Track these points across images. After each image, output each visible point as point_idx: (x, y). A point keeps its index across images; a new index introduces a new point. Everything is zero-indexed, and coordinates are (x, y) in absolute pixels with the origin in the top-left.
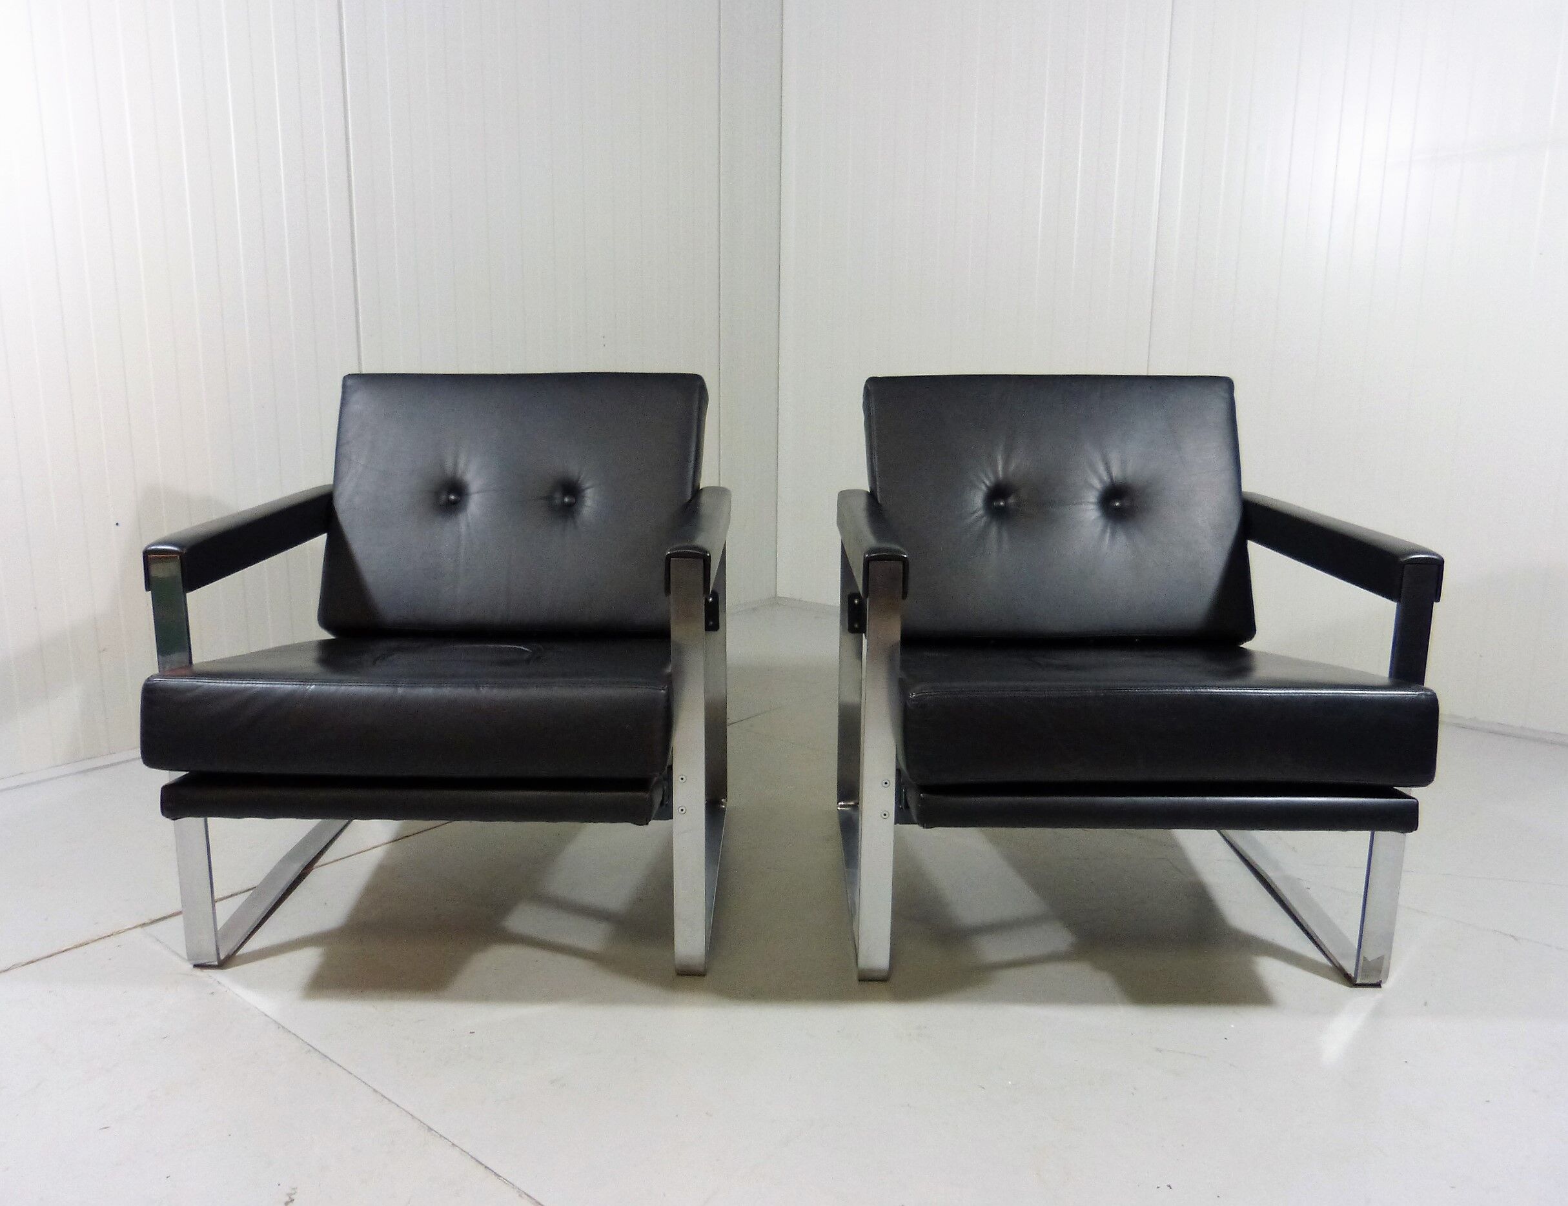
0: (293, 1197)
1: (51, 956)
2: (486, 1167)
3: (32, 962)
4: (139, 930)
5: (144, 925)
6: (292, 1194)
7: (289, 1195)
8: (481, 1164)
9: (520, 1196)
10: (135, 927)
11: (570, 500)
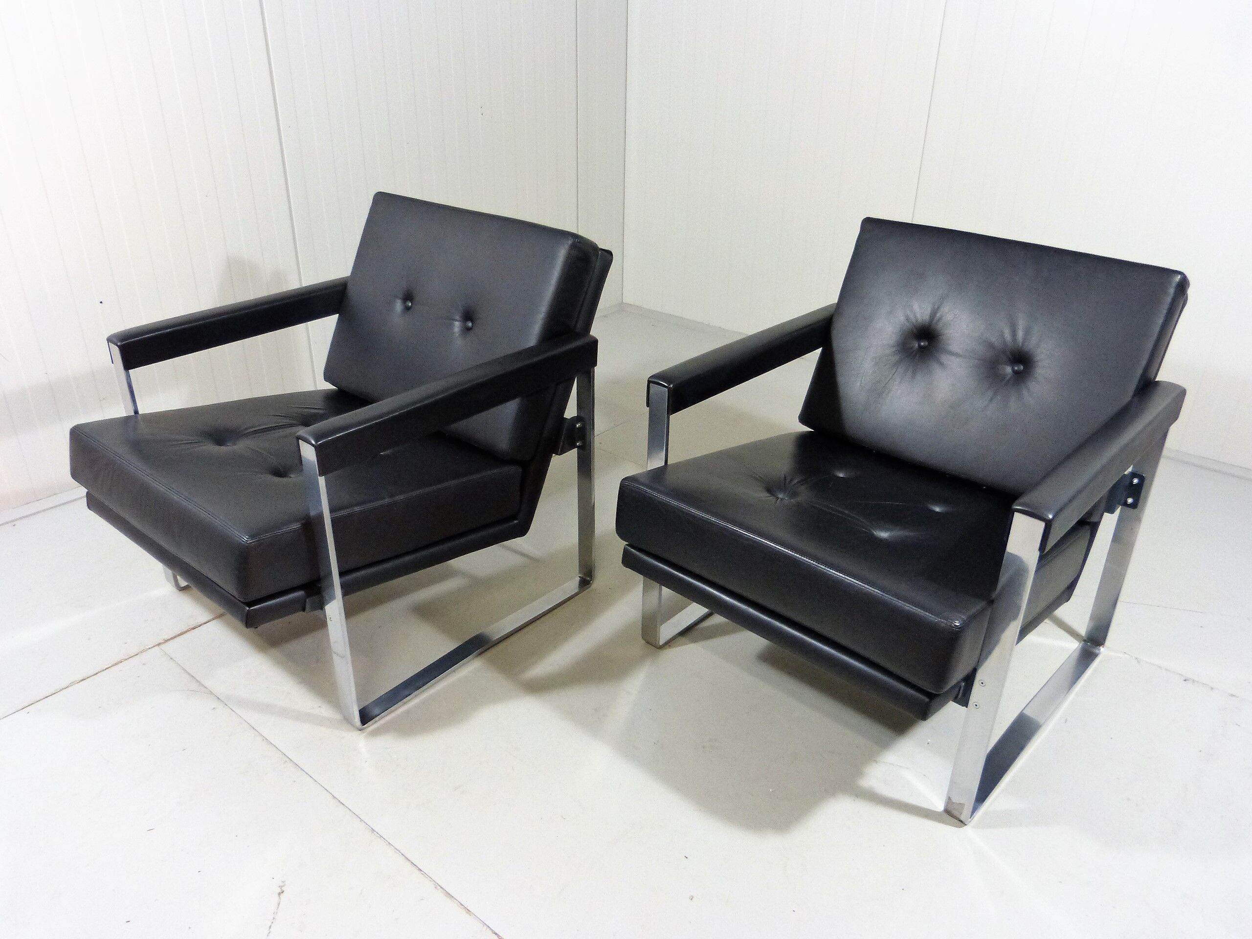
0: (283, 888)
2: (411, 863)
4: (156, 649)
5: (158, 645)
8: (409, 860)
10: (154, 646)
11: (470, 324)
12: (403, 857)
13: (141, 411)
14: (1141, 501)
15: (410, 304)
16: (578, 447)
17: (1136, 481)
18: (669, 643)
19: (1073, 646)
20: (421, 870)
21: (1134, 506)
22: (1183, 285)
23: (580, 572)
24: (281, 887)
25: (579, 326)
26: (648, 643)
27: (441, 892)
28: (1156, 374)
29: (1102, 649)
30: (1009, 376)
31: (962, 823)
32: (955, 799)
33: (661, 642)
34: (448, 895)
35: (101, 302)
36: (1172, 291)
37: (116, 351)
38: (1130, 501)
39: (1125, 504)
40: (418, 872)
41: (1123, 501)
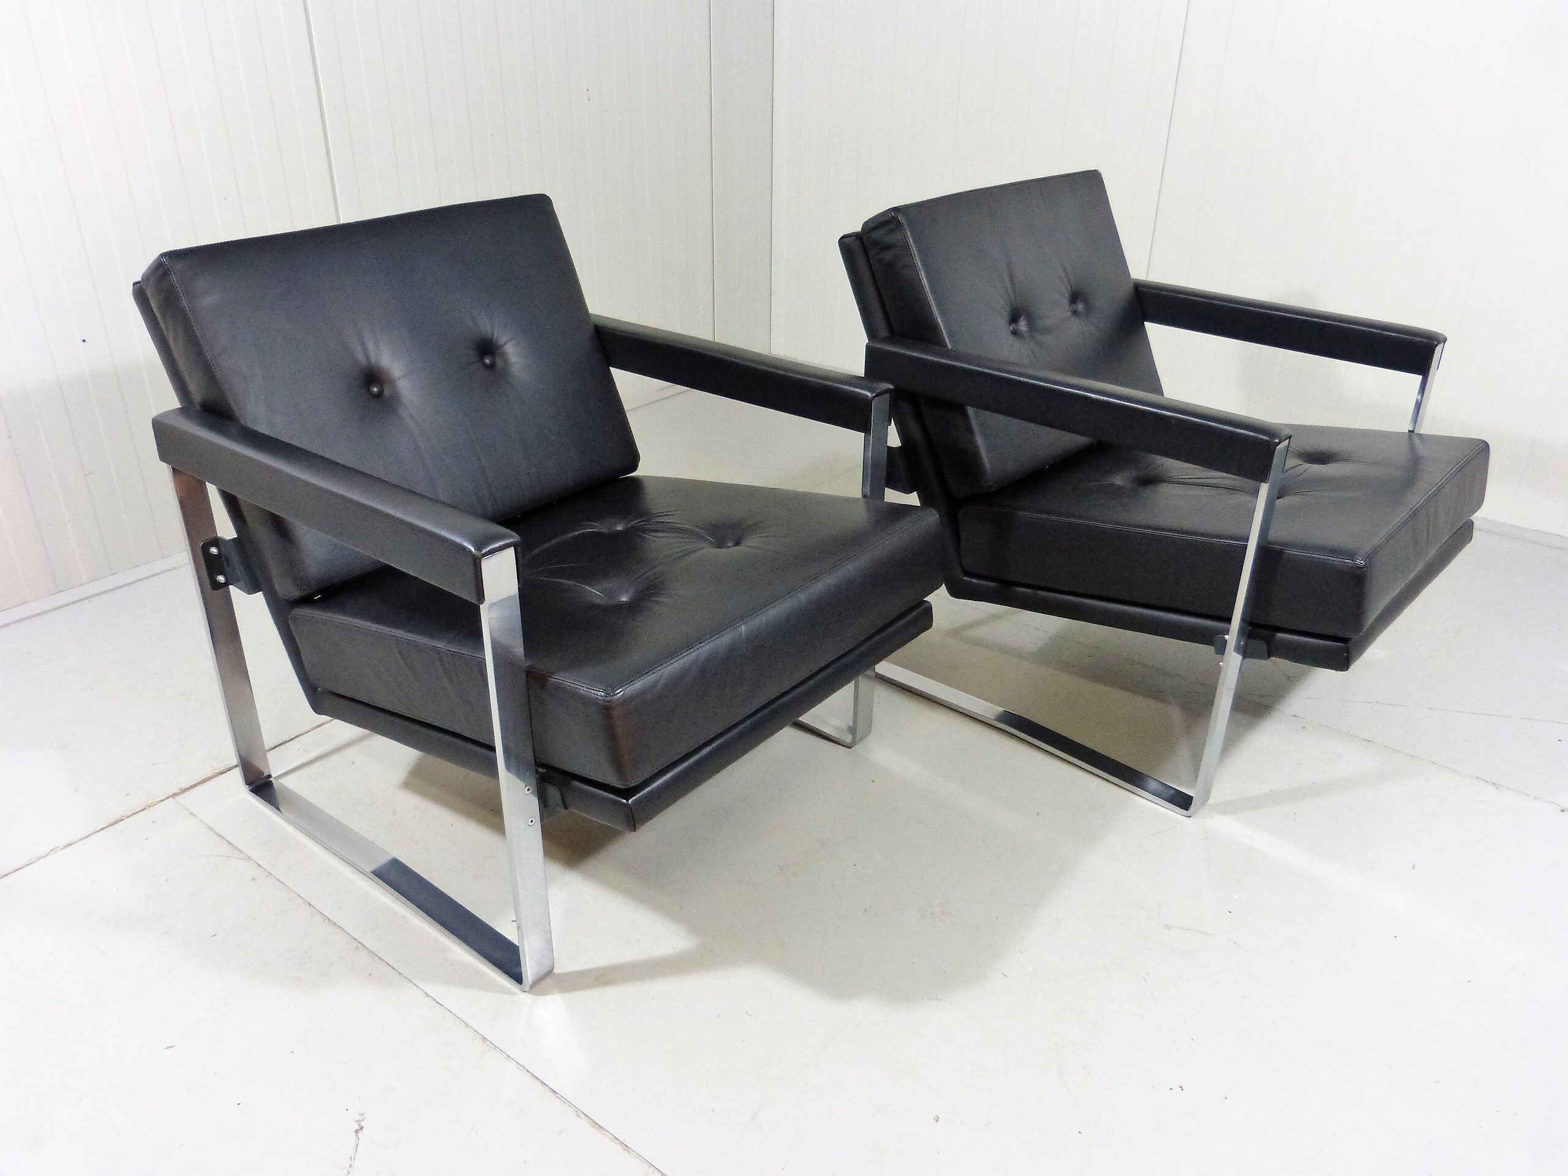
0: (362, 1124)
2: (542, 1083)
4: (170, 801)
9: (578, 1115)
10: (167, 798)
12: (529, 1074)
20: (555, 1092)
24: (358, 1121)
27: (586, 1121)
34: (596, 1125)
40: (552, 1095)
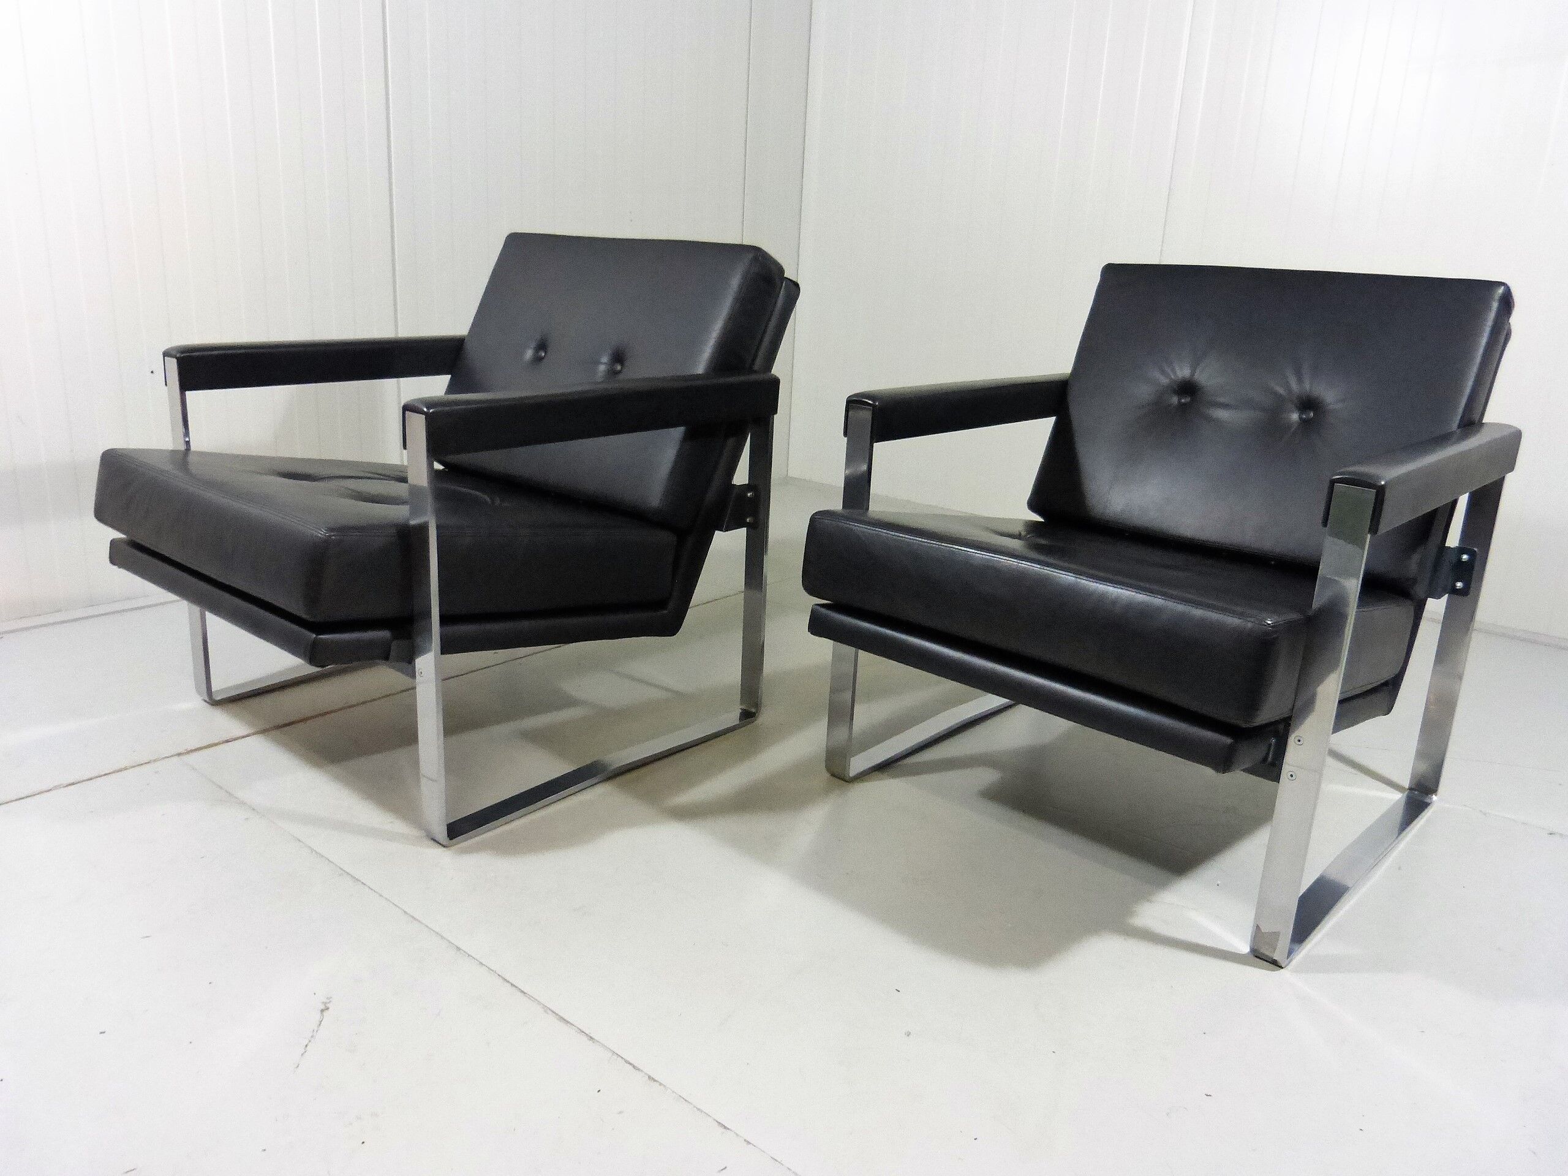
0: (328, 1005)
1: (91, 779)
2: (512, 985)
3: (73, 784)
4: (175, 759)
5: (179, 754)
6: (326, 1003)
7: (325, 1003)
8: (508, 982)
9: (545, 1011)
10: (172, 756)
11: (619, 368)
12: (500, 978)
13: (194, 447)
14: (1473, 585)
15: (543, 354)
16: (749, 526)
17: (1465, 557)
18: (863, 776)
19: (1397, 797)
20: (525, 993)
21: (1464, 592)
22: (1507, 303)
23: (742, 702)
25: (759, 363)
26: (833, 775)
27: (554, 1017)
28: (1483, 414)
29: (1434, 798)
30: (1295, 426)
31: (1276, 964)
32: (1265, 929)
33: (852, 773)
34: (562, 1019)
35: (152, 372)
36: (1495, 305)
37: (173, 364)
38: (1459, 585)
39: (1454, 591)
40: (520, 995)
41: (1449, 587)
